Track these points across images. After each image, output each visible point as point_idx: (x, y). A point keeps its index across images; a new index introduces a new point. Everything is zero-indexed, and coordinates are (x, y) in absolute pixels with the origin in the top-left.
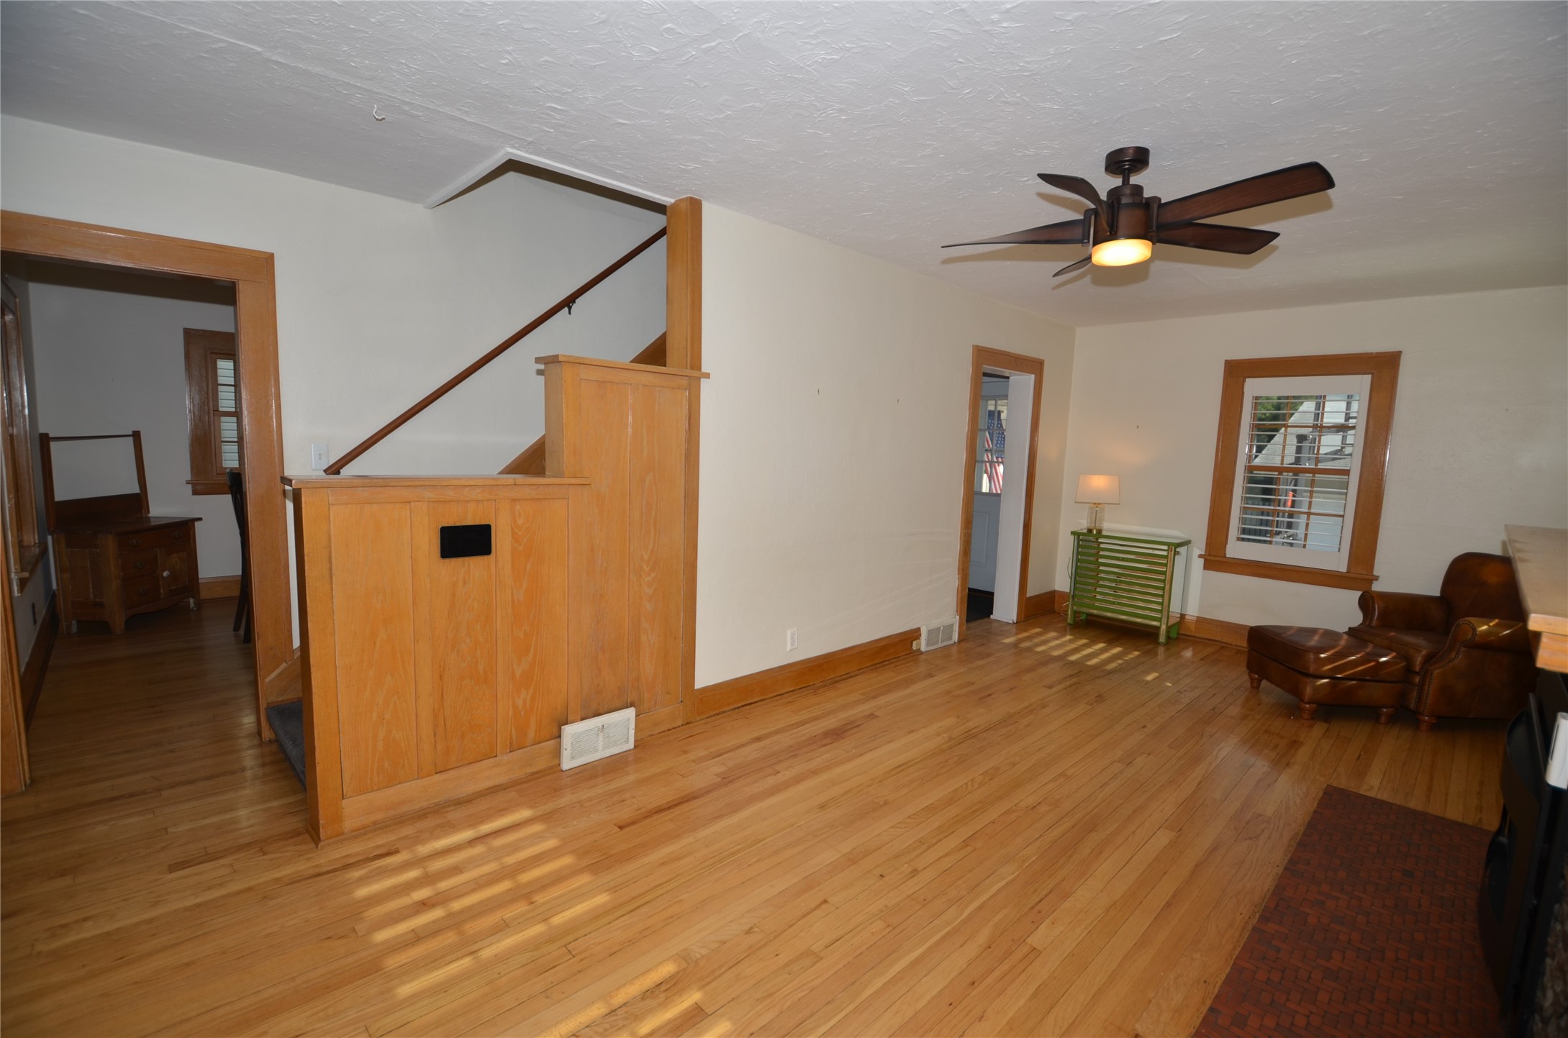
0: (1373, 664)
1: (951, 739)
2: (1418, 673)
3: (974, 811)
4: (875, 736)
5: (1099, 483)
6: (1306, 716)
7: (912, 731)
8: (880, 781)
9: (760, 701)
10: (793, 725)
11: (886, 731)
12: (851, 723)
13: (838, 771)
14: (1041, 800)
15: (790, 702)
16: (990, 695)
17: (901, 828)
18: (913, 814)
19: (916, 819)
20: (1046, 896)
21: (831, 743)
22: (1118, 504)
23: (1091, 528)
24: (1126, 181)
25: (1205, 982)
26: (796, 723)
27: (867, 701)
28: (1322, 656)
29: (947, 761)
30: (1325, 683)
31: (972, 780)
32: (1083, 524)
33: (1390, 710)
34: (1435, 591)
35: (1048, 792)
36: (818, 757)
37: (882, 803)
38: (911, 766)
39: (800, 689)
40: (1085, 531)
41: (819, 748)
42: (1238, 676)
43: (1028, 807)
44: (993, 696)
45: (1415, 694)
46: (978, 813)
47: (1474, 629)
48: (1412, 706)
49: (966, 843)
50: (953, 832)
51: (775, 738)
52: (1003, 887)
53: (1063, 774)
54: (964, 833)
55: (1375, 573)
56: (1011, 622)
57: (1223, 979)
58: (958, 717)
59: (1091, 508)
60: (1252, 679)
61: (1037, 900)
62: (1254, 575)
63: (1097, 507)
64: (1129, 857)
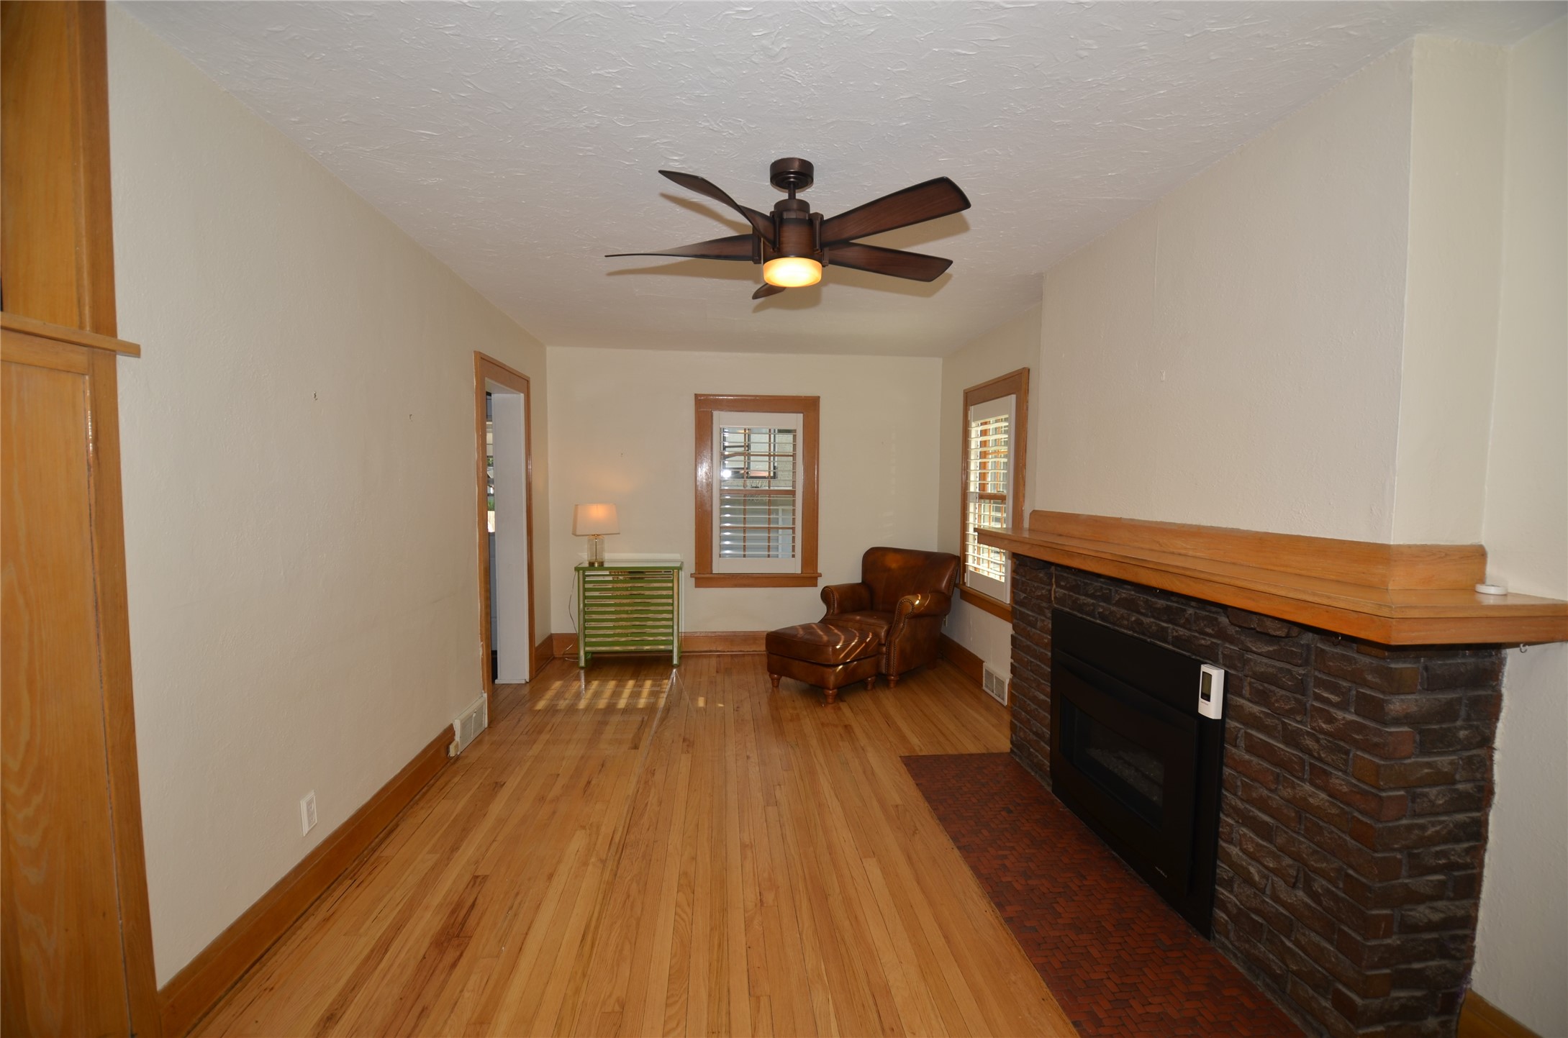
0: (864, 645)
1: (604, 862)
2: (884, 645)
3: (719, 945)
4: (511, 908)
5: (598, 513)
6: (830, 700)
7: (550, 877)
8: (584, 975)
9: (273, 944)
10: (368, 958)
11: (517, 894)
12: (459, 905)
13: (513, 994)
14: (757, 888)
15: (326, 920)
16: (589, 782)
17: (674, 1029)
18: (667, 998)
19: (676, 1002)
20: (876, 1005)
21: (461, 955)
22: (619, 534)
23: (592, 561)
24: (792, 196)
25: (1043, 1000)
26: (372, 951)
27: (449, 859)
28: (838, 647)
29: (628, 896)
30: (841, 669)
31: (677, 905)
32: (584, 558)
33: (873, 678)
34: (859, 581)
35: (754, 875)
36: (462, 991)
37: (617, 1008)
38: (597, 927)
39: (329, 888)
40: (586, 565)
41: (449, 974)
42: (763, 680)
43: (756, 905)
44: (593, 782)
45: (884, 661)
46: (725, 943)
47: (913, 604)
48: (884, 671)
49: (754, 997)
50: (729, 991)
51: (361, 997)
52: (839, 1026)
53: (744, 846)
54: (738, 982)
55: (819, 571)
56: (524, 682)
57: (1046, 986)
58: (583, 827)
59: (589, 540)
60: (773, 679)
61: (876, 1016)
62: (736, 586)
63: (596, 539)
64: (877, 907)
